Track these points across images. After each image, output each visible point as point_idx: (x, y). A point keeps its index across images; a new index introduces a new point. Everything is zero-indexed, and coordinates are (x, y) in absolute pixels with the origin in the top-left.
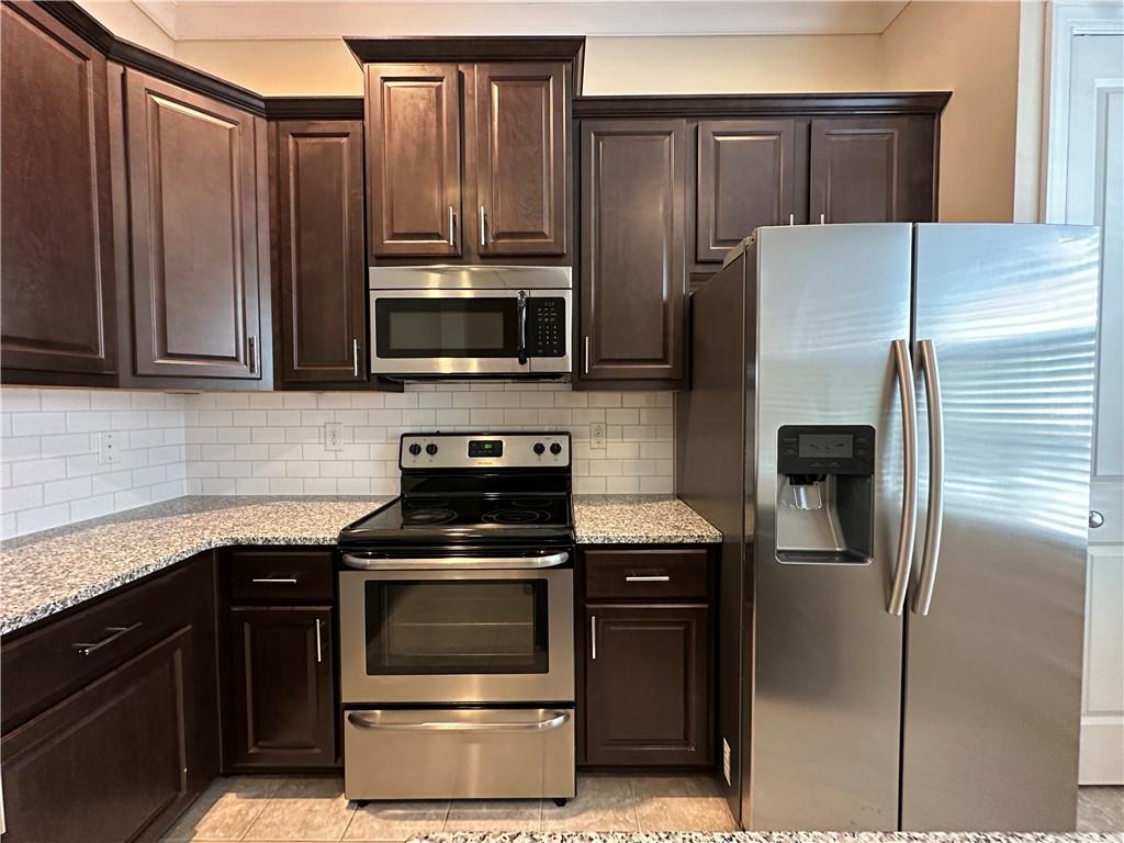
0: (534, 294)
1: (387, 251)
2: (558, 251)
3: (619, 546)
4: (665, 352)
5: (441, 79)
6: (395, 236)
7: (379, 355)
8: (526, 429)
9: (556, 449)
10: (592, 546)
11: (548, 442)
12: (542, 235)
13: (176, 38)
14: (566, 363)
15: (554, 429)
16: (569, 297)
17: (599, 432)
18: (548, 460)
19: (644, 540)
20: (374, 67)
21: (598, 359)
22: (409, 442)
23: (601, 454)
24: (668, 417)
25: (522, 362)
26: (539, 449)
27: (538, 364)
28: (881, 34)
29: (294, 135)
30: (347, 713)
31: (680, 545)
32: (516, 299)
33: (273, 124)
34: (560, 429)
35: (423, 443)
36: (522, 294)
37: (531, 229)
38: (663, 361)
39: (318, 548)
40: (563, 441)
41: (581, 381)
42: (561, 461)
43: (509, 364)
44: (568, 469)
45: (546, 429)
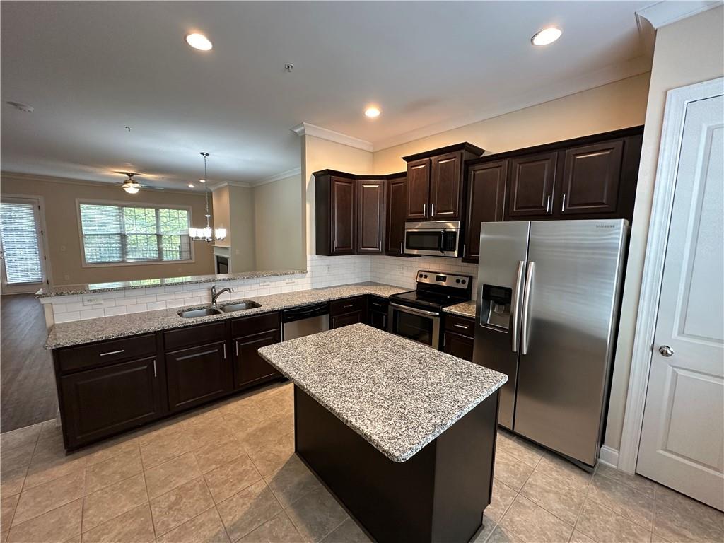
0: (448, 230)
1: (410, 218)
2: (455, 216)
5: (425, 164)
6: (411, 213)
7: (407, 248)
8: (452, 273)
9: (464, 282)
11: (461, 279)
12: (450, 211)
13: (373, 152)
14: (455, 254)
16: (457, 231)
19: (461, 315)
20: (409, 163)
22: (419, 273)
25: (443, 252)
26: (458, 281)
27: (446, 253)
29: (392, 184)
31: (471, 318)
32: (441, 232)
33: (388, 181)
35: (424, 274)
36: (444, 231)
39: (385, 298)
40: (466, 279)
42: (464, 287)
43: (439, 253)
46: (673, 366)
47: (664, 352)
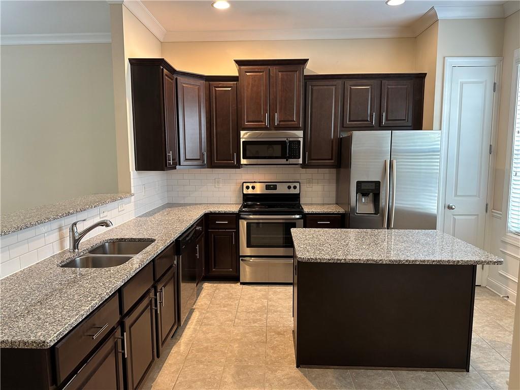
0: (291, 139)
1: (246, 127)
2: (299, 126)
3: (316, 214)
4: (332, 156)
5: (263, 72)
6: (248, 122)
7: (243, 158)
8: (284, 181)
9: (295, 187)
10: (308, 214)
11: (292, 185)
12: (293, 121)
13: (162, 41)
14: (300, 161)
15: (294, 181)
16: (301, 140)
17: (310, 181)
18: (292, 191)
19: (323, 212)
20: (242, 67)
21: (310, 159)
22: (245, 185)
23: (310, 189)
24: (334, 177)
25: (287, 160)
26: (289, 187)
27: (292, 161)
28: (416, 37)
29: (215, 87)
30: (241, 258)
31: (333, 214)
32: (285, 141)
33: (207, 82)
34: (296, 181)
35: (250, 185)
36: (287, 139)
37: (290, 119)
38: (331, 159)
39: (233, 214)
40: (297, 185)
41: (304, 166)
42: (296, 191)
43: (284, 161)
44: (299, 194)
45: (291, 181)
46: (454, 215)
47: (450, 208)
